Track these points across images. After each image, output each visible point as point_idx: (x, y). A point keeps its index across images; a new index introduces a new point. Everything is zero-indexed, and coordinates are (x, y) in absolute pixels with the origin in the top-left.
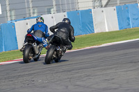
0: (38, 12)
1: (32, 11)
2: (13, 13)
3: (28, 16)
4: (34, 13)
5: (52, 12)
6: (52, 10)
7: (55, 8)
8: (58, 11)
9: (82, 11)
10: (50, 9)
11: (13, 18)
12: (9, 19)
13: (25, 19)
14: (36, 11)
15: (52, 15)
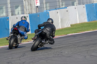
0: (66, 5)
1: (61, 4)
2: (48, 5)
3: (58, 7)
4: (62, 5)
5: (75, 5)
6: (75, 3)
7: (77, 2)
8: (79, 4)
9: (96, 4)
10: (74, 2)
11: (48, 8)
12: (45, 9)
13: (56, 9)
14: (64, 4)
15: (75, 6)
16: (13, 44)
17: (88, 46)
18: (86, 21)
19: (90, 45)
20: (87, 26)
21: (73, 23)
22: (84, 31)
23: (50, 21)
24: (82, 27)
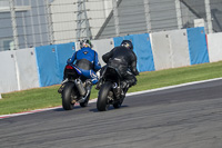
5: (12, 48)
6: (12, 44)
7: (16, 41)
8: (21, 46)
9: (59, 46)
10: (9, 42)
15: (12, 51)
16: (70, 99)
17: (41, 142)
18: (37, 85)
19: (46, 140)
20: (39, 97)
21: (9, 91)
22: (32, 108)
24: (28, 99)
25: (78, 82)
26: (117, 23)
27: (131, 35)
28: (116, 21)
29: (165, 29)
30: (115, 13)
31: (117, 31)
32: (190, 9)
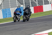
16: (15, 20)
23: (28, 7)
25: (17, 16)
26: (3, 6)
27: (6, 9)
28: (2, 5)
29: (14, 7)
30: (2, 4)
31: (3, 8)
32: (20, 3)
